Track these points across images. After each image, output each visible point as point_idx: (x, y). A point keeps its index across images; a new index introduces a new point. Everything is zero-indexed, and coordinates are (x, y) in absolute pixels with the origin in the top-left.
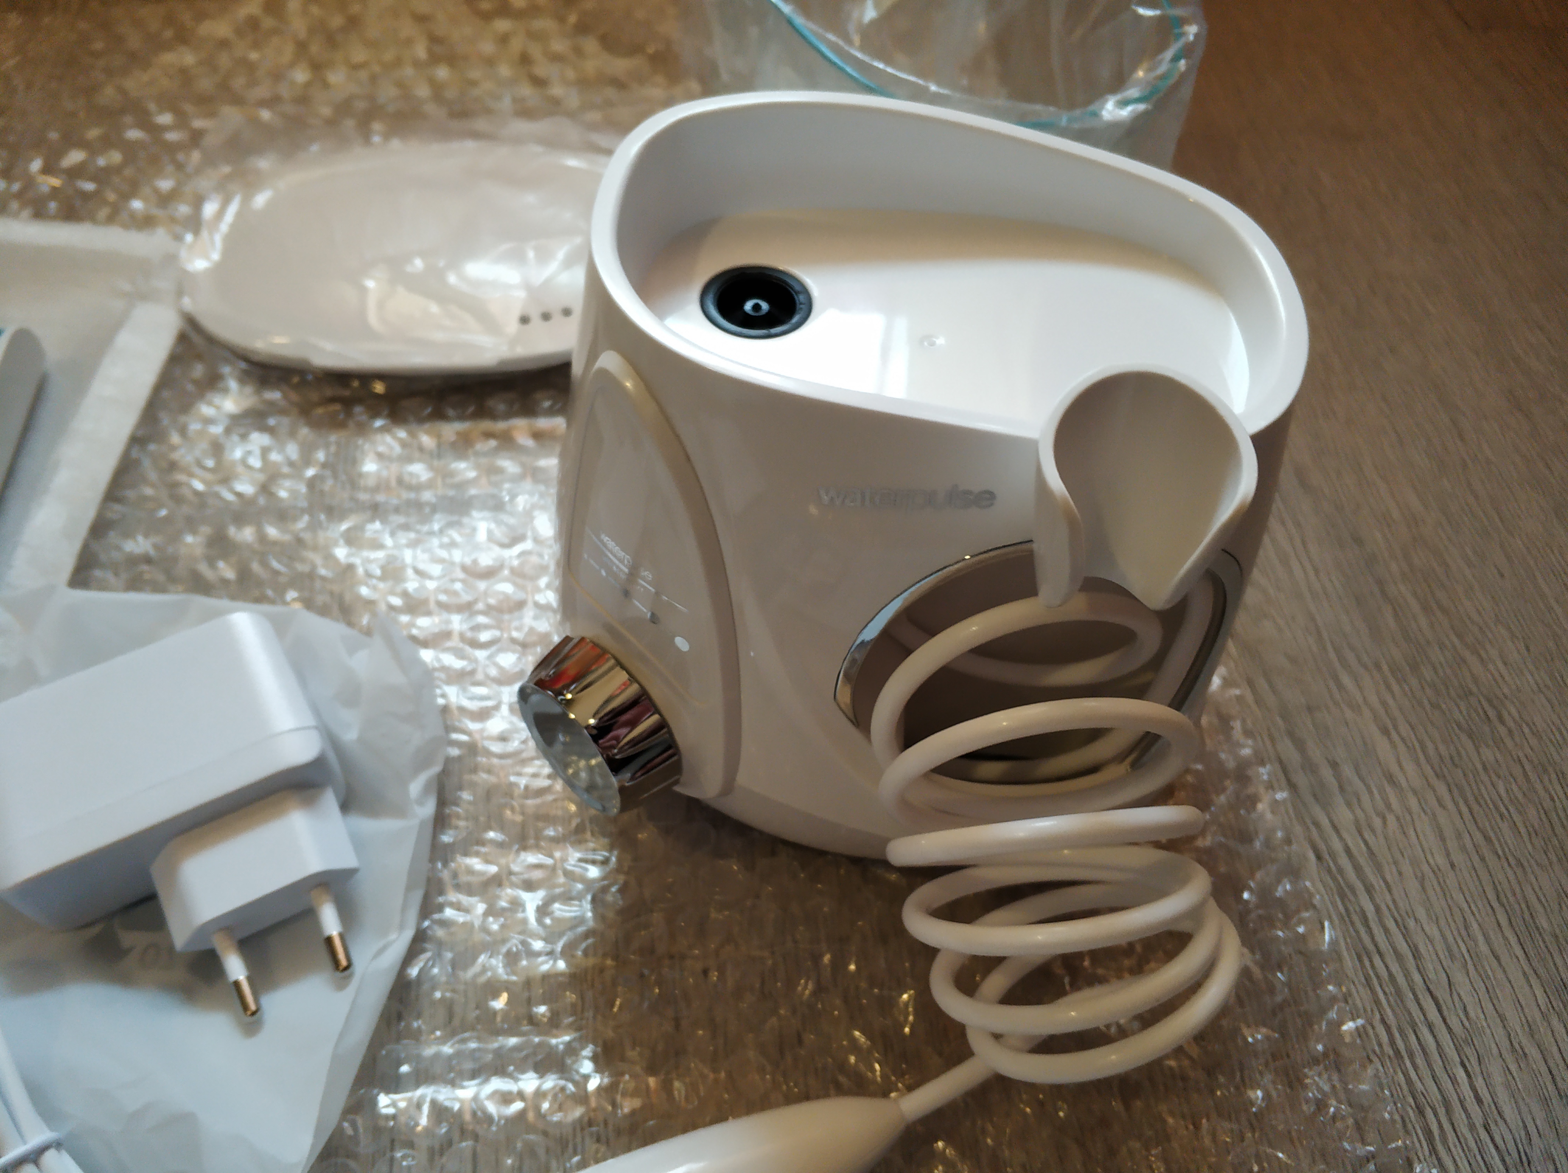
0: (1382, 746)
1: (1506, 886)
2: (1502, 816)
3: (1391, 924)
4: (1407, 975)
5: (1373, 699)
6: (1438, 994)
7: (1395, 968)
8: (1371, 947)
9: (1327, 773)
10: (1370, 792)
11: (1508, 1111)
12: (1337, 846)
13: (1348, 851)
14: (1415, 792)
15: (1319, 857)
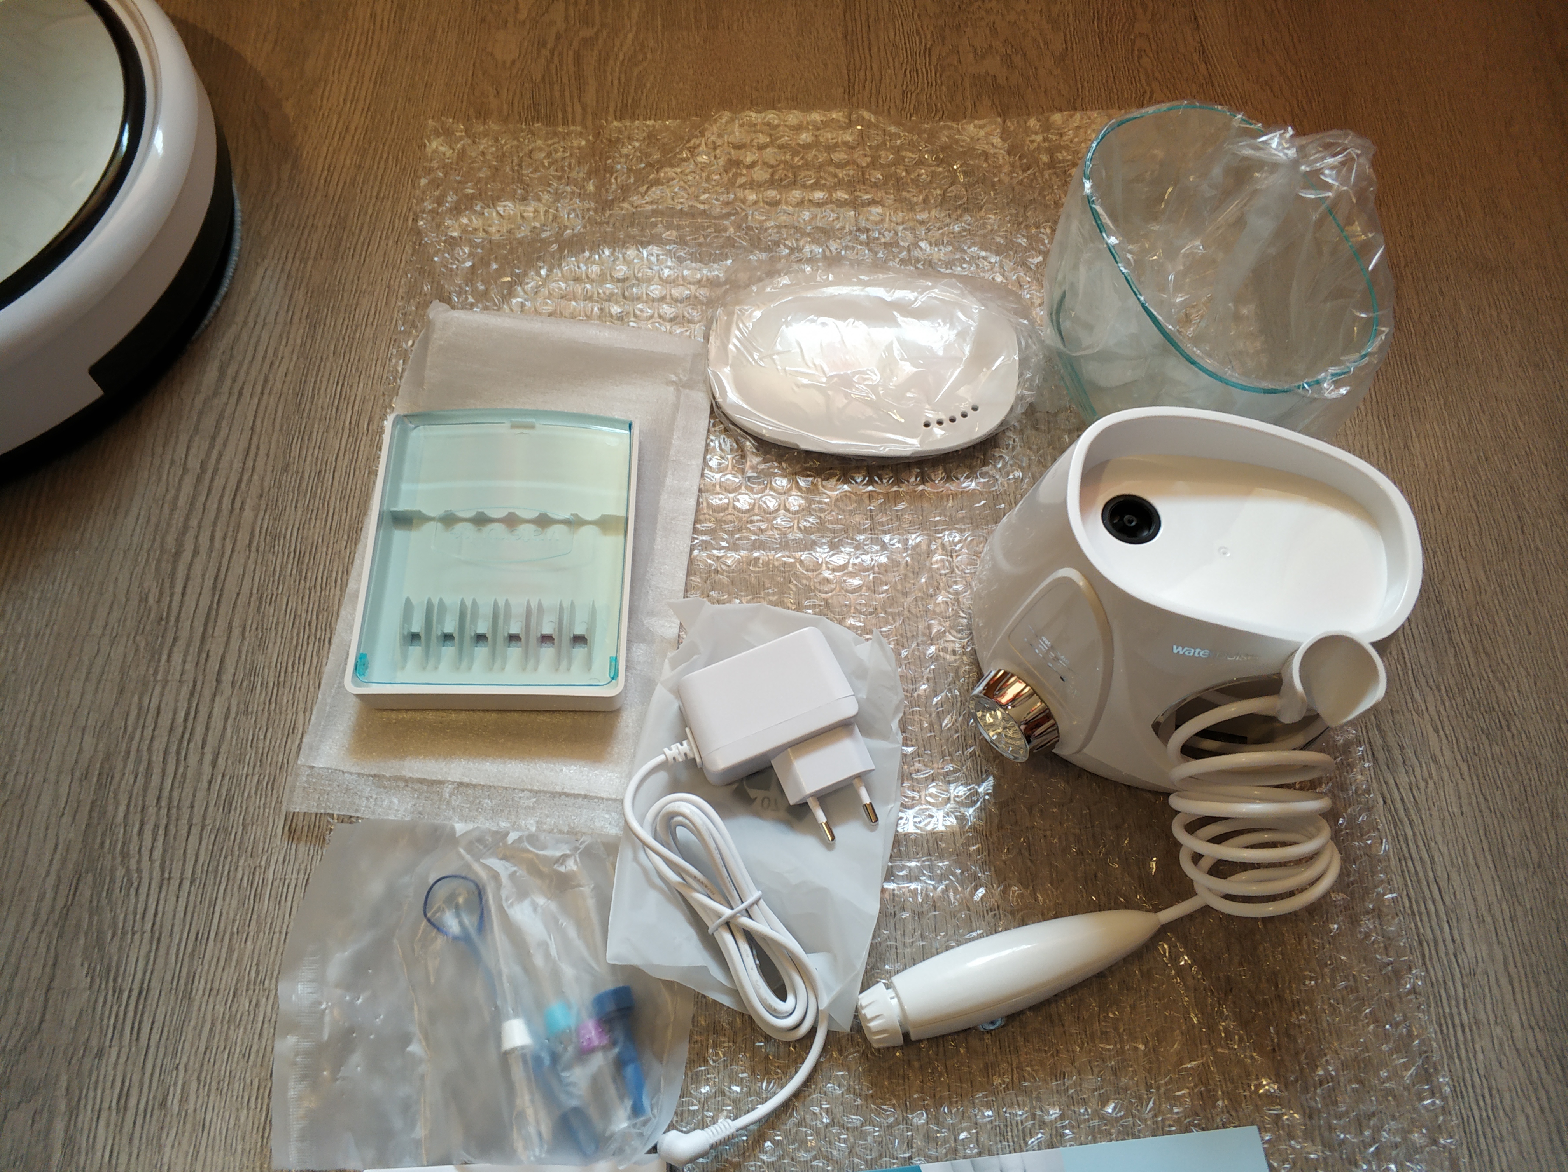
0: (1433, 738)
1: (1491, 828)
2: (1497, 786)
3: (1421, 844)
4: (1425, 872)
5: (1432, 709)
6: (1441, 884)
7: (1419, 868)
8: (1407, 855)
9: (1397, 752)
10: (1421, 767)
11: (1468, 948)
12: (1396, 795)
13: (1402, 800)
14: (1448, 769)
15: (1385, 802)
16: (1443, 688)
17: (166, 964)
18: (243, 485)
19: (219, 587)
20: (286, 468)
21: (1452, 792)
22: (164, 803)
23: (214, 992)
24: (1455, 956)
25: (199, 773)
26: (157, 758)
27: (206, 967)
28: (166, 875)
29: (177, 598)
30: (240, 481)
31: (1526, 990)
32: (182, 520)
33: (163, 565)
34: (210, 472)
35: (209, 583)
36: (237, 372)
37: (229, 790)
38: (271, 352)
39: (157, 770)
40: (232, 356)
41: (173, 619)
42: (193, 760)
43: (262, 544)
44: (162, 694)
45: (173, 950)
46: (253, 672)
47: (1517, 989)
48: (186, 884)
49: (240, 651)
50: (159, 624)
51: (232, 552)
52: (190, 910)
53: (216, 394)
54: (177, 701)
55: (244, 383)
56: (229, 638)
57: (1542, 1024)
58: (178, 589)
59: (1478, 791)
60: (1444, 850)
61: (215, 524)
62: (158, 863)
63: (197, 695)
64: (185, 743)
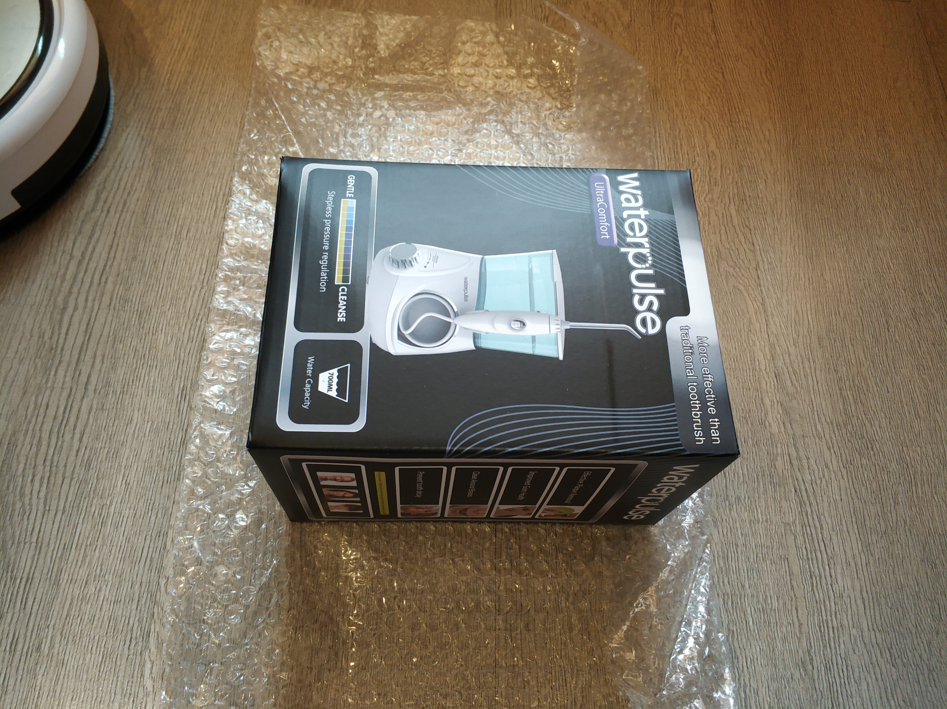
0: (827, 453)
1: (858, 509)
2: (863, 485)
3: (815, 517)
4: (817, 534)
5: (827, 436)
6: (826, 542)
7: (813, 532)
8: (807, 523)
9: (805, 461)
10: (819, 470)
11: (839, 581)
12: (803, 488)
13: (806, 490)
14: (834, 472)
15: (796, 491)
16: (834, 423)
17: (44, 563)
18: (107, 268)
19: (89, 331)
20: (134, 258)
21: (836, 487)
22: (48, 463)
23: (74, 581)
24: (831, 585)
25: (71, 446)
26: (45, 435)
27: (69, 566)
28: (47, 508)
29: (63, 336)
30: (105, 266)
31: (872, 607)
32: (68, 288)
33: (55, 315)
34: (87, 258)
35: (83, 327)
36: (107, 198)
37: (89, 457)
38: (129, 185)
39: (44, 443)
40: (104, 187)
41: (59, 349)
42: (68, 437)
43: (117, 305)
44: (50, 396)
45: (49, 555)
46: (108, 384)
47: (867, 607)
48: (59, 514)
49: (100, 371)
50: (50, 352)
51: (99, 309)
52: (61, 530)
53: (93, 210)
54: (59, 400)
55: (111, 204)
56: (94, 362)
57: (880, 628)
58: (64, 330)
59: (851, 487)
60: (829, 521)
61: (88, 292)
62: (42, 501)
63: (72, 398)
64: (63, 426)
